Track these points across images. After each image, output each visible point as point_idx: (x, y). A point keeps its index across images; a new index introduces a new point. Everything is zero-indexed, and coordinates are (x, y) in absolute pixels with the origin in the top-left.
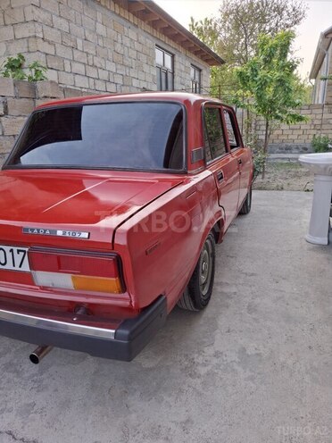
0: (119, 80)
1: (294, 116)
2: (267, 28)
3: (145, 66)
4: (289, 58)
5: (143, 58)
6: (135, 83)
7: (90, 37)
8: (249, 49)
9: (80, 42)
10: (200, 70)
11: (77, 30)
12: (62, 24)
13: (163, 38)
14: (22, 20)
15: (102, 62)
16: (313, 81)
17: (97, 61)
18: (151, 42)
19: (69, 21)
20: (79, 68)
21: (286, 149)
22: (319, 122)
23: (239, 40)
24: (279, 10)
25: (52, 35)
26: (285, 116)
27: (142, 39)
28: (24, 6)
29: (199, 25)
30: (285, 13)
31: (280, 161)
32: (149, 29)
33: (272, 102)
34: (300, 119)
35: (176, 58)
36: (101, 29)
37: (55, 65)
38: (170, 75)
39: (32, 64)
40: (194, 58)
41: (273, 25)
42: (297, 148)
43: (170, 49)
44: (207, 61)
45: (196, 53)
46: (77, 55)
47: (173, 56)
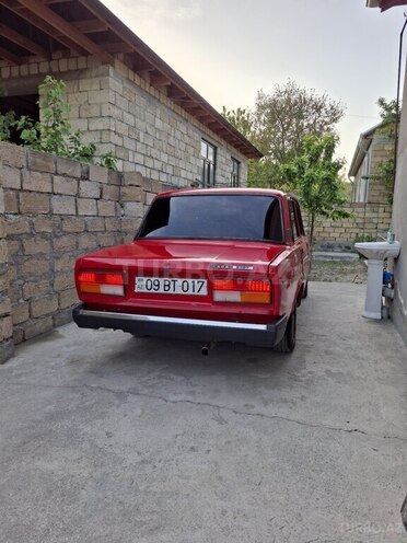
0: (170, 171)
1: (340, 213)
2: (305, 124)
3: (192, 157)
4: (334, 158)
5: (191, 150)
6: (183, 174)
7: (150, 131)
8: (286, 143)
9: (141, 134)
10: (239, 163)
11: (140, 124)
12: (129, 119)
13: (208, 131)
14: (98, 114)
15: (158, 153)
16: (353, 178)
17: (154, 152)
18: (197, 136)
19: (135, 116)
20: (139, 158)
21: (328, 247)
22: (362, 221)
23: (275, 133)
24: (318, 108)
25: (122, 128)
26: (330, 213)
27: (190, 132)
28: (101, 104)
29: (232, 114)
30: (323, 111)
31: (322, 259)
32: (197, 123)
33: (317, 198)
34: (346, 215)
35: (219, 150)
36: (159, 124)
37: (121, 155)
38: (212, 166)
39: (105, 153)
40: (235, 151)
41: (311, 122)
42: (340, 247)
43: (213, 143)
44: (245, 154)
45: (236, 147)
46: (139, 146)
47: (215, 149)
